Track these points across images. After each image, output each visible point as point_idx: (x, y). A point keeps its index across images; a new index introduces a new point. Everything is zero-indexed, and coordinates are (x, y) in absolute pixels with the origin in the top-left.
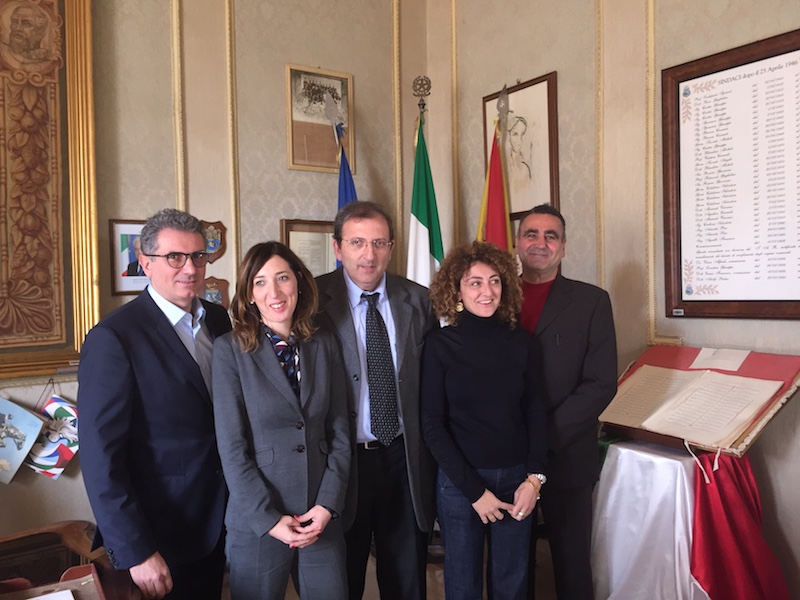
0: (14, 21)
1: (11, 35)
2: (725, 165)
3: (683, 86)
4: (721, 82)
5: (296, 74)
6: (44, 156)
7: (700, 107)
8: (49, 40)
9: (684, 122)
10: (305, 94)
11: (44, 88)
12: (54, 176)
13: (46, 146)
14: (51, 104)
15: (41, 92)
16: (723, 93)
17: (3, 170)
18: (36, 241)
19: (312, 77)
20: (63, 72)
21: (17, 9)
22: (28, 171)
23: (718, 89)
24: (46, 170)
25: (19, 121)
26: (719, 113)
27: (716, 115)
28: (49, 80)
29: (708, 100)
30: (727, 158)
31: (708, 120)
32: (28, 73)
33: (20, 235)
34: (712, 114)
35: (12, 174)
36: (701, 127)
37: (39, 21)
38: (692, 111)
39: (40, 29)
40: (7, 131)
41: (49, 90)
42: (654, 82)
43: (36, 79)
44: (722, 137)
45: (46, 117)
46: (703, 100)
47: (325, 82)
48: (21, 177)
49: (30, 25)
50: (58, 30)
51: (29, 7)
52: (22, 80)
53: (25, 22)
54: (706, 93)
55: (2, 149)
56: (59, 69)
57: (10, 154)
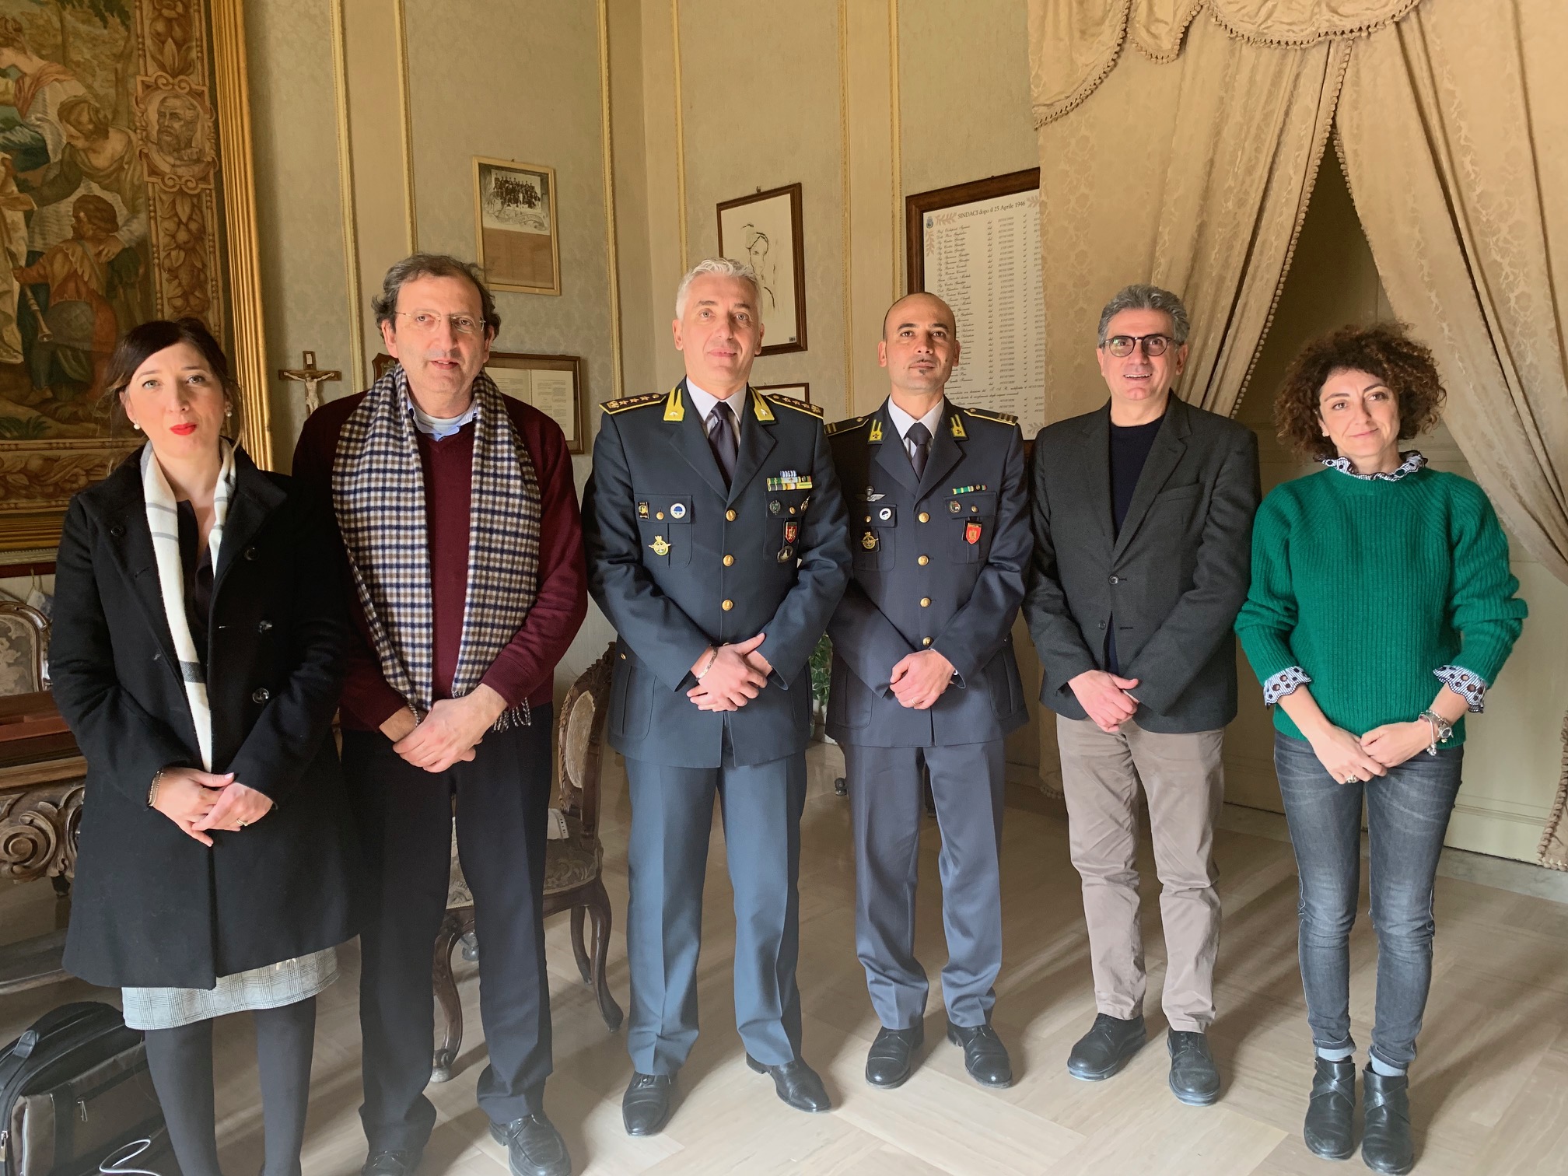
0: (161, 115)
1: (159, 131)
2: (964, 304)
3: (926, 215)
4: (961, 216)
5: (485, 169)
6: (202, 276)
7: (942, 240)
8: (201, 137)
9: (928, 255)
10: (497, 195)
11: (198, 196)
12: (215, 301)
13: (204, 265)
14: (208, 214)
15: (195, 200)
16: (962, 228)
17: (159, 295)
19: (504, 172)
20: (219, 175)
21: (164, 100)
22: (185, 296)
23: (959, 222)
24: (206, 294)
25: (173, 237)
26: (959, 248)
27: (956, 250)
28: (204, 186)
29: (950, 233)
30: (966, 296)
31: (949, 255)
32: (180, 177)
34: (953, 249)
35: (169, 299)
36: (943, 262)
37: (189, 114)
38: (935, 243)
39: (191, 124)
40: (161, 248)
41: (204, 195)
42: (900, 207)
43: (189, 184)
44: (961, 274)
45: (202, 229)
46: (944, 234)
47: (522, 179)
48: (179, 302)
49: (180, 119)
50: (210, 124)
51: (177, 96)
52: (174, 186)
53: (174, 116)
54: (948, 226)
55: (157, 270)
56: (214, 172)
57: (165, 275)
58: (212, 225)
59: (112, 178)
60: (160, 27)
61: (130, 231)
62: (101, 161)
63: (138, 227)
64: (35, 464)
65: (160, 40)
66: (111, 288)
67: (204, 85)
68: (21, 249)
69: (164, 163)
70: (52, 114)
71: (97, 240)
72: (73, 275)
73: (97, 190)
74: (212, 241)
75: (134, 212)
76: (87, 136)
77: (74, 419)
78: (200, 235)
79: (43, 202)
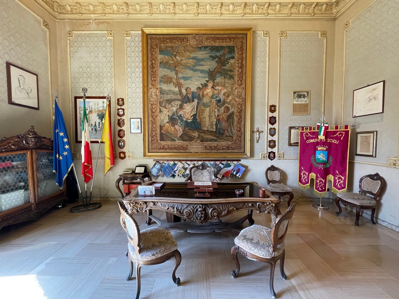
0: (237, 92)
1: (237, 95)
5: (294, 93)
6: (241, 117)
8: (243, 95)
10: (297, 97)
12: (243, 120)
13: (242, 115)
15: (241, 105)
18: (239, 133)
19: (299, 93)
21: (238, 90)
25: (237, 111)
28: (243, 102)
32: (239, 101)
37: (241, 91)
39: (242, 93)
40: (236, 113)
41: (243, 104)
47: (302, 93)
48: (238, 121)
51: (240, 89)
52: (238, 103)
53: (239, 92)
56: (245, 100)
57: (236, 117)
58: (243, 108)
59: (229, 103)
60: (238, 79)
61: (231, 110)
62: (228, 101)
63: (232, 110)
64: (216, 145)
65: (238, 81)
66: (228, 120)
67: (244, 86)
68: (216, 115)
69: (237, 100)
70: (222, 95)
71: (226, 112)
72: (223, 118)
73: (227, 105)
74: (243, 111)
75: (232, 107)
76: (227, 97)
77: (221, 139)
78: (241, 110)
79: (220, 108)
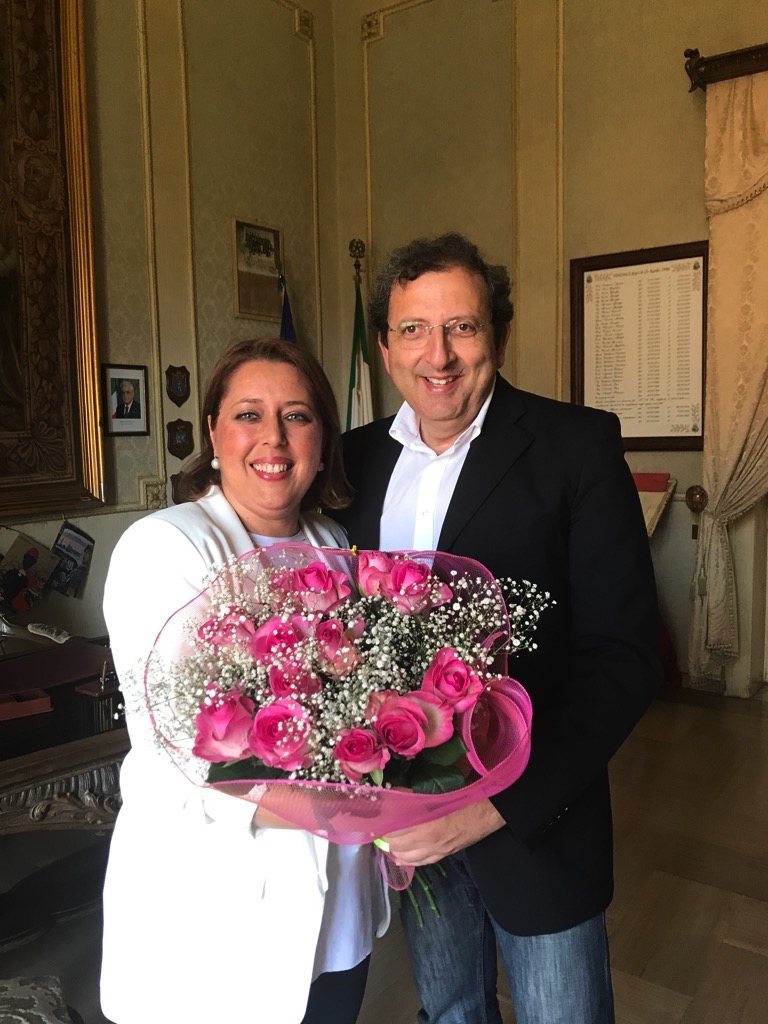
0: (27, 170)
1: (25, 184)
2: (617, 338)
3: (586, 275)
4: (616, 276)
7: (600, 292)
9: (587, 302)
10: (247, 245)
14: (59, 253)
15: (51, 242)
16: (617, 284)
17: (24, 317)
18: (51, 385)
19: (251, 229)
20: (67, 222)
21: (29, 159)
22: (43, 317)
23: (614, 281)
24: (57, 316)
26: (614, 298)
27: (612, 300)
29: (606, 287)
30: (619, 332)
31: (606, 303)
32: (40, 222)
33: (39, 379)
34: (609, 298)
35: (31, 320)
36: (600, 307)
37: (46, 172)
38: (593, 294)
39: (47, 178)
42: (564, 269)
43: (47, 228)
44: (616, 317)
45: (55, 265)
46: (602, 287)
47: (262, 235)
49: (40, 175)
50: (61, 181)
51: (38, 157)
53: (36, 172)
54: (604, 282)
55: (23, 296)
56: (64, 220)
57: (29, 301)
60: (27, 100)
61: (5, 264)
65: (27, 110)
67: (57, 149)
74: (60, 275)
75: (8, 248)
78: (53, 269)
